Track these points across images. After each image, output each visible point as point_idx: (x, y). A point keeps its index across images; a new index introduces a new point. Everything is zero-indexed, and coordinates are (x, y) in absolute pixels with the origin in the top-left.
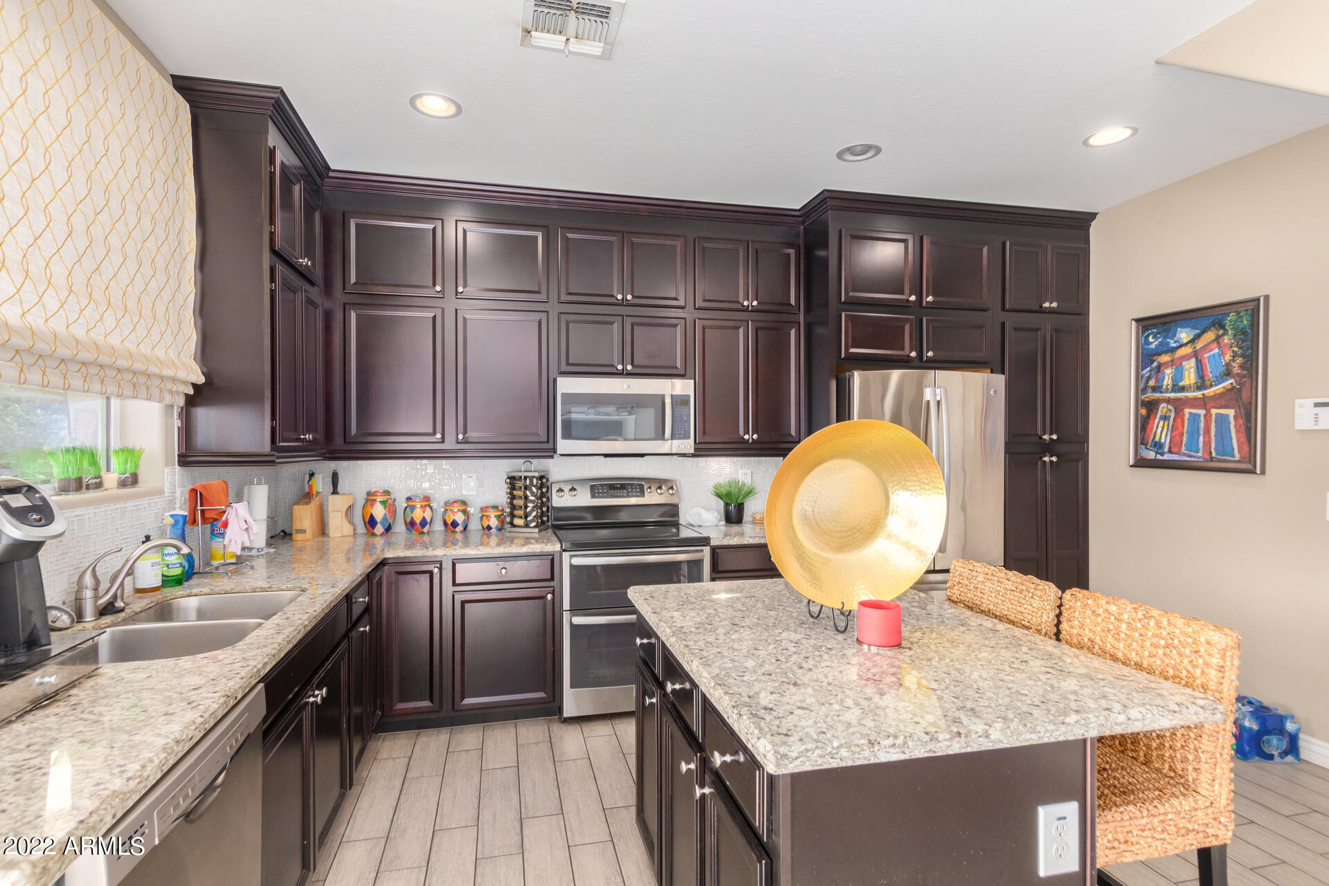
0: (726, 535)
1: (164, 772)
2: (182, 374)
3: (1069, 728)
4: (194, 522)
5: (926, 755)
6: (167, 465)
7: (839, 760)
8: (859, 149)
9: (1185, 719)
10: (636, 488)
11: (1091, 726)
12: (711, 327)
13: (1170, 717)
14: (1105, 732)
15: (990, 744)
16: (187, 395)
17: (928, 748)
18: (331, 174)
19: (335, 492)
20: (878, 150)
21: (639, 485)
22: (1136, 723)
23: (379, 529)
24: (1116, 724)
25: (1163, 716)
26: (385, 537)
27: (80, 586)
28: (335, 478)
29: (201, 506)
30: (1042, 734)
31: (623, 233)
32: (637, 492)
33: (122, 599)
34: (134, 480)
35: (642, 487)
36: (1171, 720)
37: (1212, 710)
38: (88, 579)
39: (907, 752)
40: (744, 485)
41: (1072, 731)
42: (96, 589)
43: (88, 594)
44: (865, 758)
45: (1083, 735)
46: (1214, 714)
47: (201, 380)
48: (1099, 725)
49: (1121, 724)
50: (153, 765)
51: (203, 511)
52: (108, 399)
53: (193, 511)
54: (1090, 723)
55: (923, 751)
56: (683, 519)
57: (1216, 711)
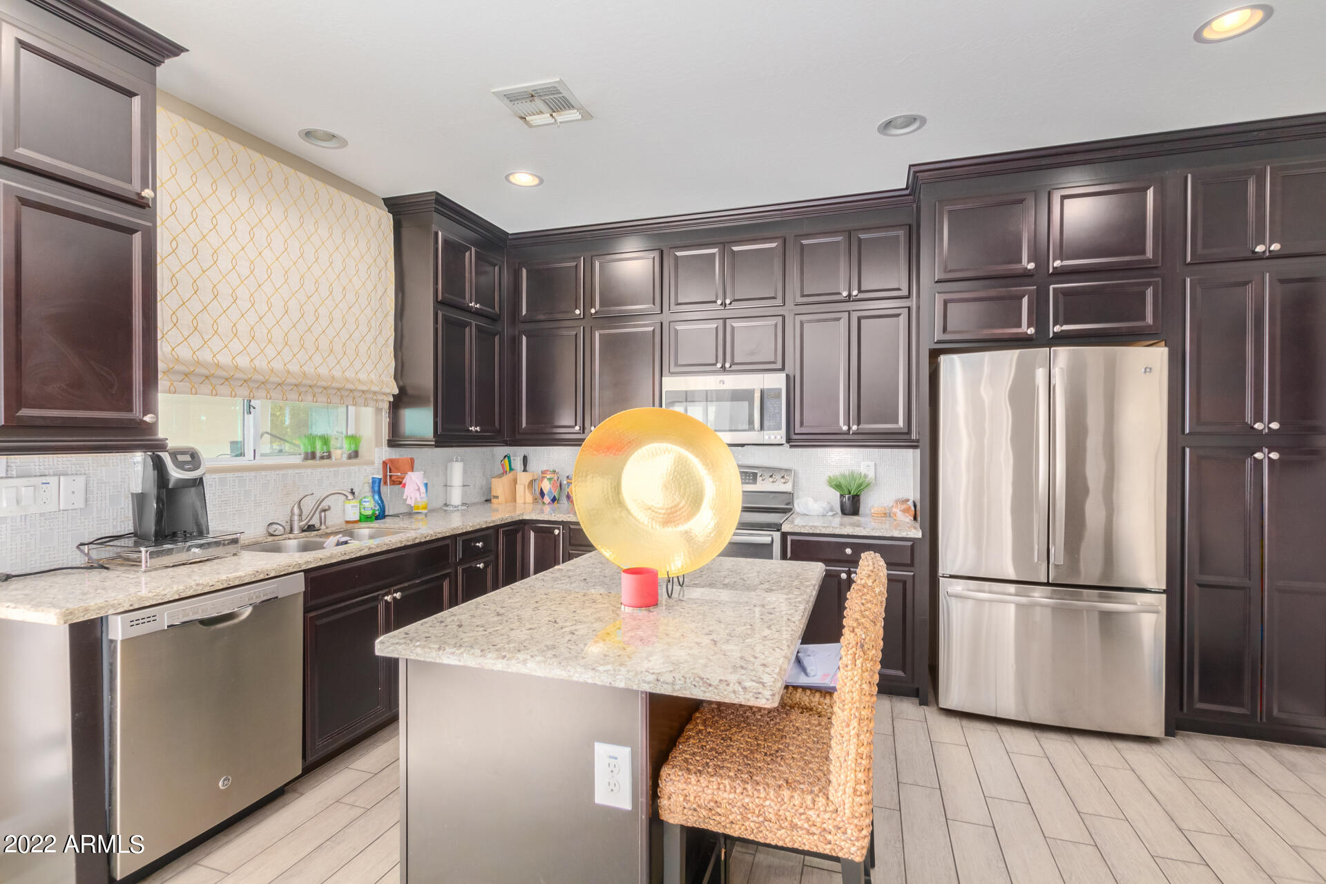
0: (841, 524)
1: (181, 597)
2: (388, 391)
3: (597, 674)
4: (385, 483)
5: (476, 666)
6: (377, 446)
7: (415, 655)
8: (899, 121)
9: (721, 694)
10: (749, 476)
11: (618, 677)
12: (810, 321)
13: (703, 689)
14: (632, 686)
15: (527, 671)
16: (390, 402)
17: (479, 661)
18: (510, 237)
19: (525, 470)
20: (923, 121)
21: (752, 473)
22: (665, 686)
23: (547, 499)
24: (644, 682)
25: (695, 686)
26: (551, 506)
27: (292, 513)
28: (525, 459)
29: (390, 472)
30: (572, 674)
31: (724, 244)
32: (749, 479)
33: (325, 524)
34: (355, 455)
35: (755, 475)
36: (705, 692)
37: (756, 693)
38: (296, 511)
39: (462, 661)
40: (866, 476)
41: (599, 678)
42: (300, 515)
43: (296, 518)
44: (433, 658)
45: (610, 683)
46: (757, 698)
47: (396, 391)
48: (626, 678)
49: (649, 683)
50: (171, 590)
51: (390, 475)
52: (347, 407)
53: (385, 476)
54: (619, 675)
55: (474, 663)
56: (798, 506)
57: (760, 696)
